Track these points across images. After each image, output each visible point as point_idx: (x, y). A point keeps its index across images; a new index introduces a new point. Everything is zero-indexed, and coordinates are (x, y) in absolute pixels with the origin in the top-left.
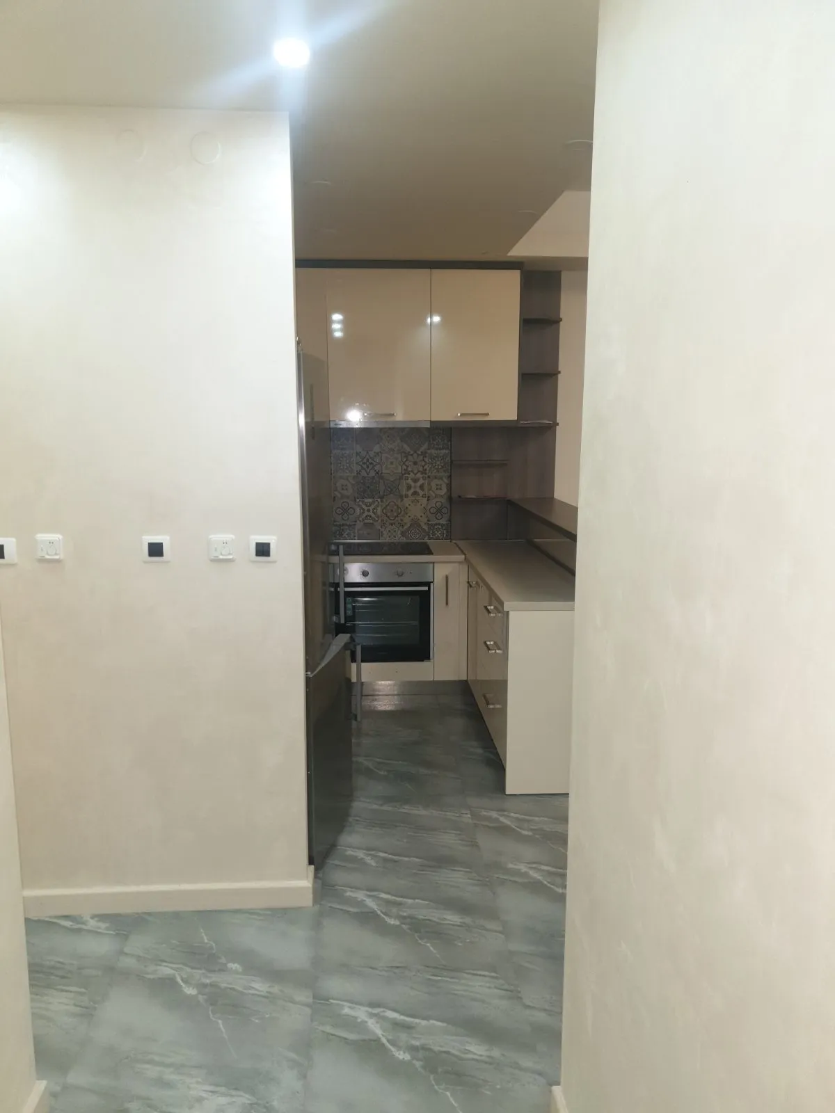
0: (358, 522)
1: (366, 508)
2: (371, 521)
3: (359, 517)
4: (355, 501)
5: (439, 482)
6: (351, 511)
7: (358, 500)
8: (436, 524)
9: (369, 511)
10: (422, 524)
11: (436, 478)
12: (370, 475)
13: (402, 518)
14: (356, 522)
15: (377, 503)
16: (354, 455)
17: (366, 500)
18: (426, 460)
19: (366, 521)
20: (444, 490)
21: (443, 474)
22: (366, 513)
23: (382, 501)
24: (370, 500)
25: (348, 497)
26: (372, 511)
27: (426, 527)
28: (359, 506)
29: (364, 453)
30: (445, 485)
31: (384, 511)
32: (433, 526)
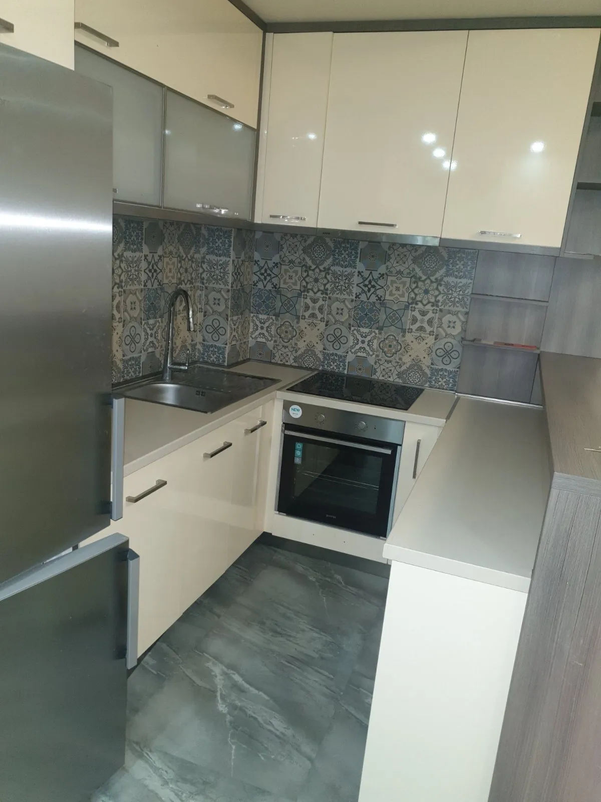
0: (350, 352)
1: (360, 339)
2: (364, 355)
3: (352, 347)
4: (350, 328)
5: (454, 318)
6: (343, 340)
7: (352, 328)
8: (442, 370)
9: (363, 342)
10: (424, 368)
11: (450, 313)
12: (371, 300)
13: (401, 356)
14: (347, 353)
15: (373, 334)
16: (356, 274)
17: (362, 330)
18: (441, 288)
19: (359, 354)
20: (458, 330)
21: (460, 309)
22: (360, 345)
23: (380, 333)
24: (367, 330)
25: (342, 323)
26: (366, 343)
27: (428, 372)
28: (353, 335)
29: (366, 274)
30: (461, 324)
31: (381, 345)
32: (438, 371)
